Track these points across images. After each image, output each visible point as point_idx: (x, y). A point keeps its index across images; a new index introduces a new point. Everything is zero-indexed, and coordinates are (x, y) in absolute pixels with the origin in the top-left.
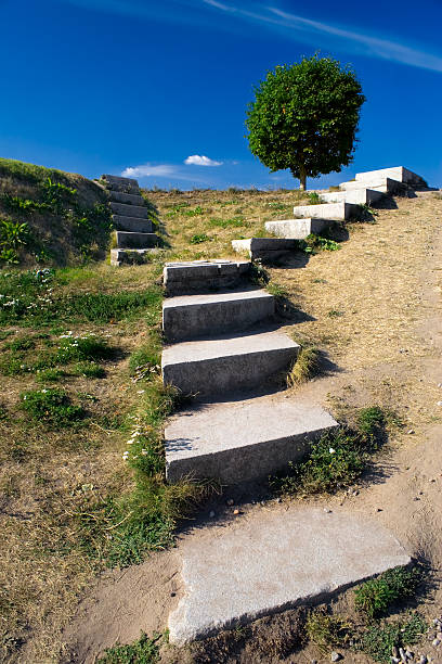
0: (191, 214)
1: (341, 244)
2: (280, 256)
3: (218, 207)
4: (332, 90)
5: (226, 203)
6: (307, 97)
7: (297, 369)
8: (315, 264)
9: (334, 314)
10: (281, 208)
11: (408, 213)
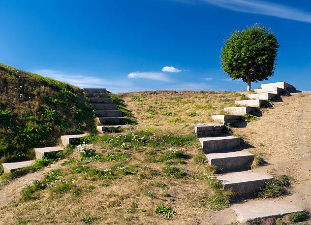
0: (185, 103)
1: (260, 117)
2: (235, 123)
3: (197, 99)
4: (263, 42)
5: (200, 98)
6: (252, 45)
7: (254, 163)
8: (250, 126)
9: (262, 145)
10: (228, 100)
11: (288, 104)
